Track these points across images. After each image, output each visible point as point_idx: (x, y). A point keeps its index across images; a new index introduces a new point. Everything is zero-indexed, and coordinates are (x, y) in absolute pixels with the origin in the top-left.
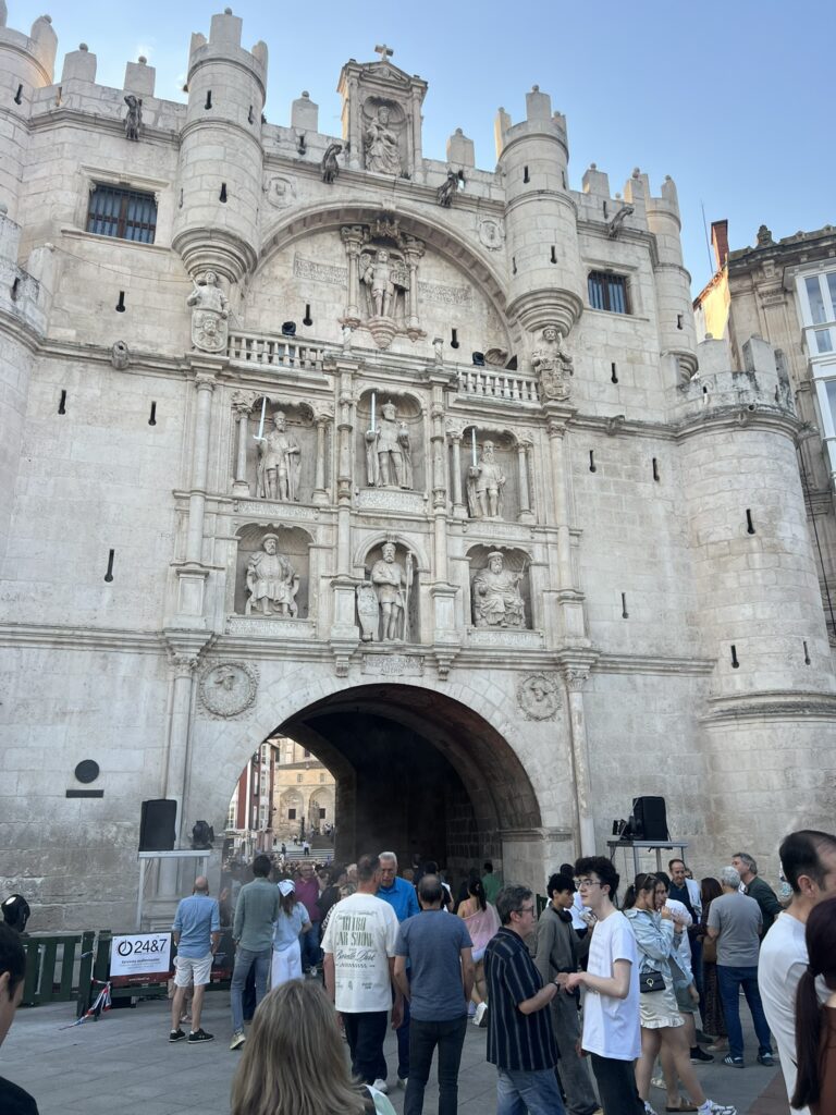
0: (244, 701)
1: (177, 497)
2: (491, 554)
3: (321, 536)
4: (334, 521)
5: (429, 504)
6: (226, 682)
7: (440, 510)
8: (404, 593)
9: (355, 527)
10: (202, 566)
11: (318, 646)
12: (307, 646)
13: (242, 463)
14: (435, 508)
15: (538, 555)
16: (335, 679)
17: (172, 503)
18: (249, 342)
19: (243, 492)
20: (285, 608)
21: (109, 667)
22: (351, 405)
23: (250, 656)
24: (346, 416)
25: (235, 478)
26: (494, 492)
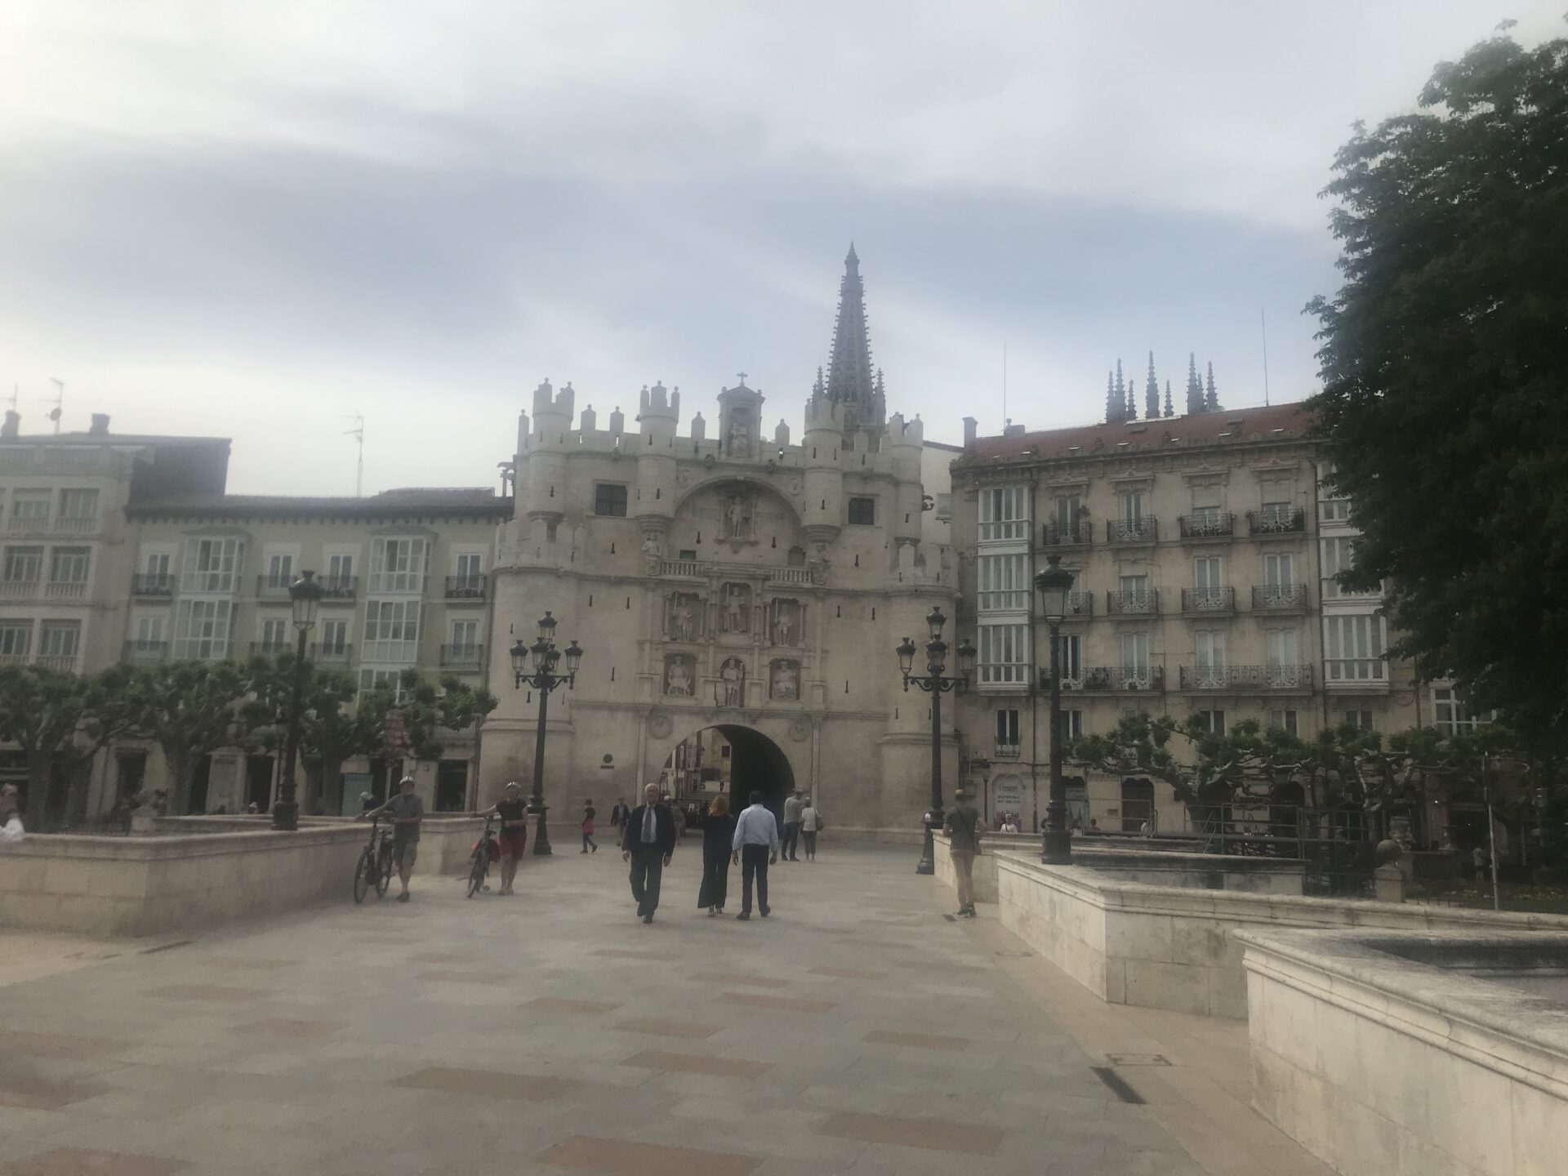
0: (667, 732)
1: (639, 644)
2: (781, 663)
3: (701, 657)
4: (707, 650)
5: (753, 640)
6: (660, 724)
8: (738, 683)
9: (716, 653)
11: (698, 709)
12: (693, 709)
13: (667, 624)
14: (755, 642)
15: (805, 663)
17: (637, 646)
18: (670, 565)
19: (667, 638)
20: (685, 692)
21: (614, 718)
23: (670, 713)
24: (714, 600)
25: (663, 630)
26: (785, 632)
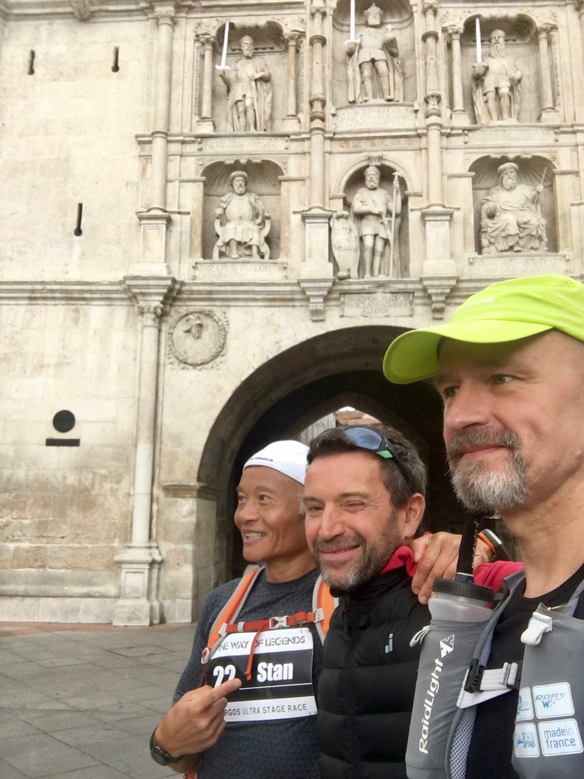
0: (214, 350)
1: (140, 143)
2: (502, 167)
3: (293, 167)
4: (306, 149)
5: (421, 115)
6: (194, 331)
7: (433, 119)
8: (390, 222)
9: (330, 153)
10: (165, 211)
11: (288, 288)
12: (276, 288)
13: (207, 100)
14: (427, 117)
15: (564, 160)
16: (311, 324)
17: (136, 150)
19: (207, 129)
20: (255, 249)
21: (81, 320)
22: (324, 15)
23: (218, 303)
24: (318, 27)
25: (200, 114)
